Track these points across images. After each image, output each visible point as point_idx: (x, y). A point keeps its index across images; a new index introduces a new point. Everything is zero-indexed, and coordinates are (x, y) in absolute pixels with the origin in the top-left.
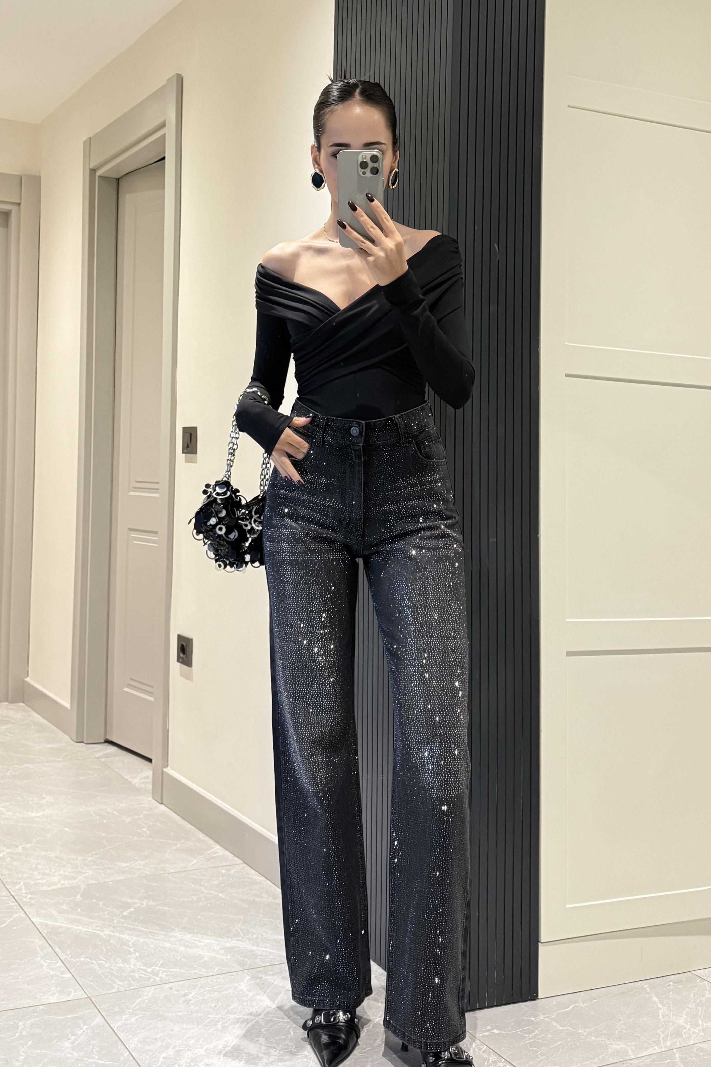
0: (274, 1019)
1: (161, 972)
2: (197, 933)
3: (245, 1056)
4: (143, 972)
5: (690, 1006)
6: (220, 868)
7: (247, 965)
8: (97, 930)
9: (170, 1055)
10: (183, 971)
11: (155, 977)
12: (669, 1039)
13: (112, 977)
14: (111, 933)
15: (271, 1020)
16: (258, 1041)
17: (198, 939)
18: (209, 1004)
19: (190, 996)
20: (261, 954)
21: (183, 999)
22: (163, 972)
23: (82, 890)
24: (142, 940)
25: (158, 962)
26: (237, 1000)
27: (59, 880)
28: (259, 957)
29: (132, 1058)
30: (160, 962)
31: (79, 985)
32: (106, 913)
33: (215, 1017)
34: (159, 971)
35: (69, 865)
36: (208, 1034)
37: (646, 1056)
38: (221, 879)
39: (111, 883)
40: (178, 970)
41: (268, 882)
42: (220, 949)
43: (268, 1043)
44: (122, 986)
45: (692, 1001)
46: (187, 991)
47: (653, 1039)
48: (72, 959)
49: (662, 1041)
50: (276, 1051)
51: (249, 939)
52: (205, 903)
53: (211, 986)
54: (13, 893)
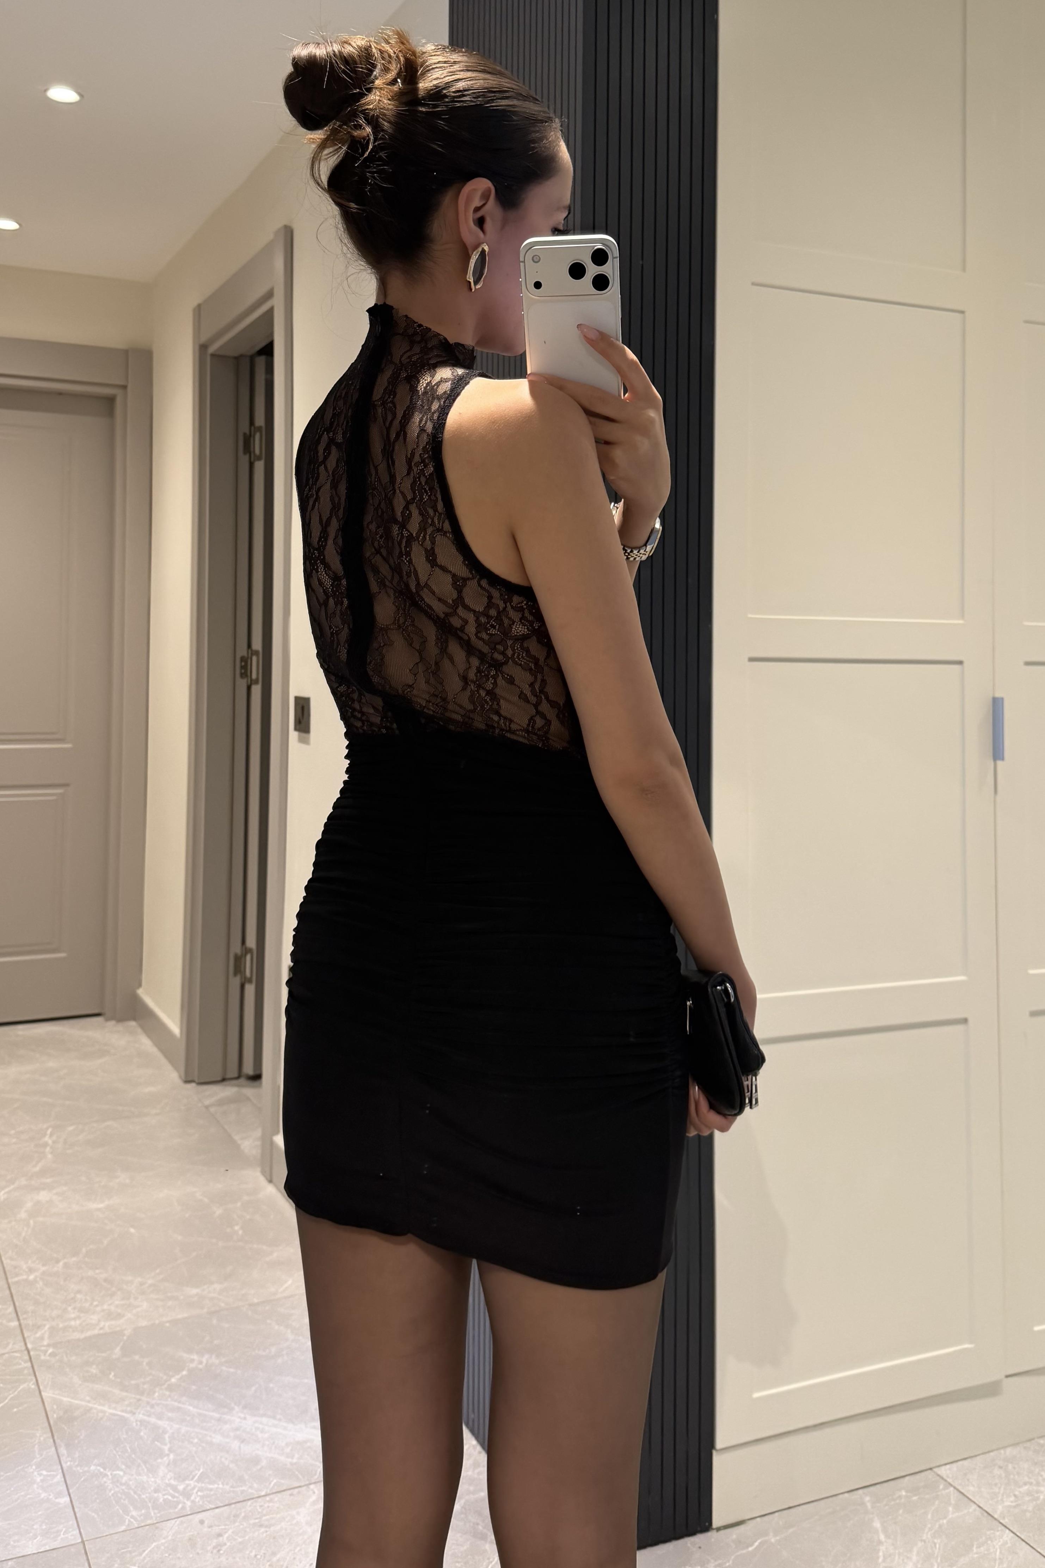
1: (196, 1490)
2: (262, 1415)
4: (171, 1491)
8: (126, 1411)
10: (227, 1487)
11: (185, 1501)
13: (126, 1502)
14: (146, 1418)
17: (261, 1426)
18: (248, 1552)
19: (226, 1536)
21: (215, 1542)
22: (199, 1490)
23: (125, 1338)
24: (184, 1429)
25: (197, 1472)
27: (99, 1321)
30: (199, 1470)
31: (76, 1518)
32: (148, 1379)
34: (194, 1488)
35: (119, 1293)
39: (168, 1325)
40: (221, 1486)
44: (135, 1521)
45: (928, 1526)
46: (223, 1527)
48: (79, 1468)
53: (258, 1516)
54: (30, 1346)
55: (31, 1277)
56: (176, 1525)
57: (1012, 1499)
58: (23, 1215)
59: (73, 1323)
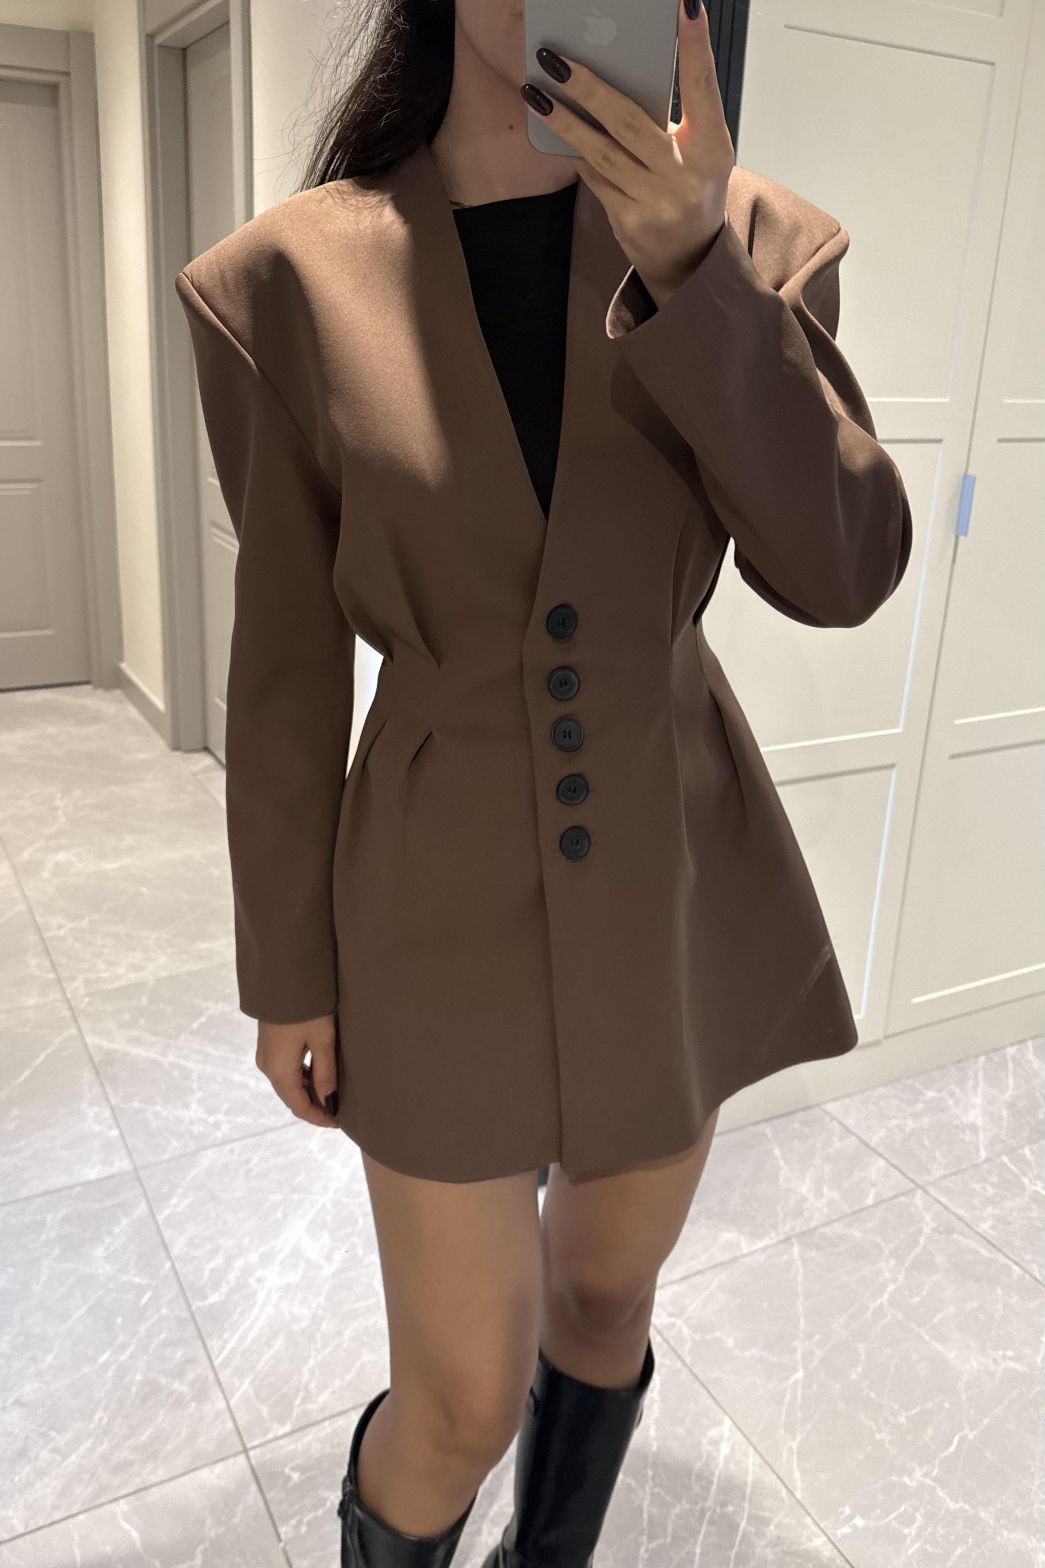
3: (304, 1263)
4: (204, 1124)
5: (816, 1163)
8: (159, 1055)
9: (219, 1263)
10: (250, 1121)
11: (217, 1132)
12: (788, 1220)
13: (167, 1134)
14: (175, 1060)
16: (321, 1236)
18: (272, 1177)
19: (253, 1163)
21: (245, 1168)
22: (227, 1122)
23: (150, 988)
24: (208, 1070)
25: (223, 1107)
26: (306, 1167)
27: (126, 973)
29: (174, 1273)
30: (225, 1105)
31: (127, 1148)
32: (173, 1025)
33: (276, 1199)
34: (222, 1121)
35: (139, 947)
36: (266, 1227)
39: (185, 976)
40: (244, 1119)
43: (332, 1240)
45: (818, 1154)
46: (249, 1155)
47: (771, 1221)
48: (125, 1104)
50: (340, 1254)
54: (69, 996)
55: (62, 932)
57: (885, 1131)
58: (46, 874)
59: (104, 975)
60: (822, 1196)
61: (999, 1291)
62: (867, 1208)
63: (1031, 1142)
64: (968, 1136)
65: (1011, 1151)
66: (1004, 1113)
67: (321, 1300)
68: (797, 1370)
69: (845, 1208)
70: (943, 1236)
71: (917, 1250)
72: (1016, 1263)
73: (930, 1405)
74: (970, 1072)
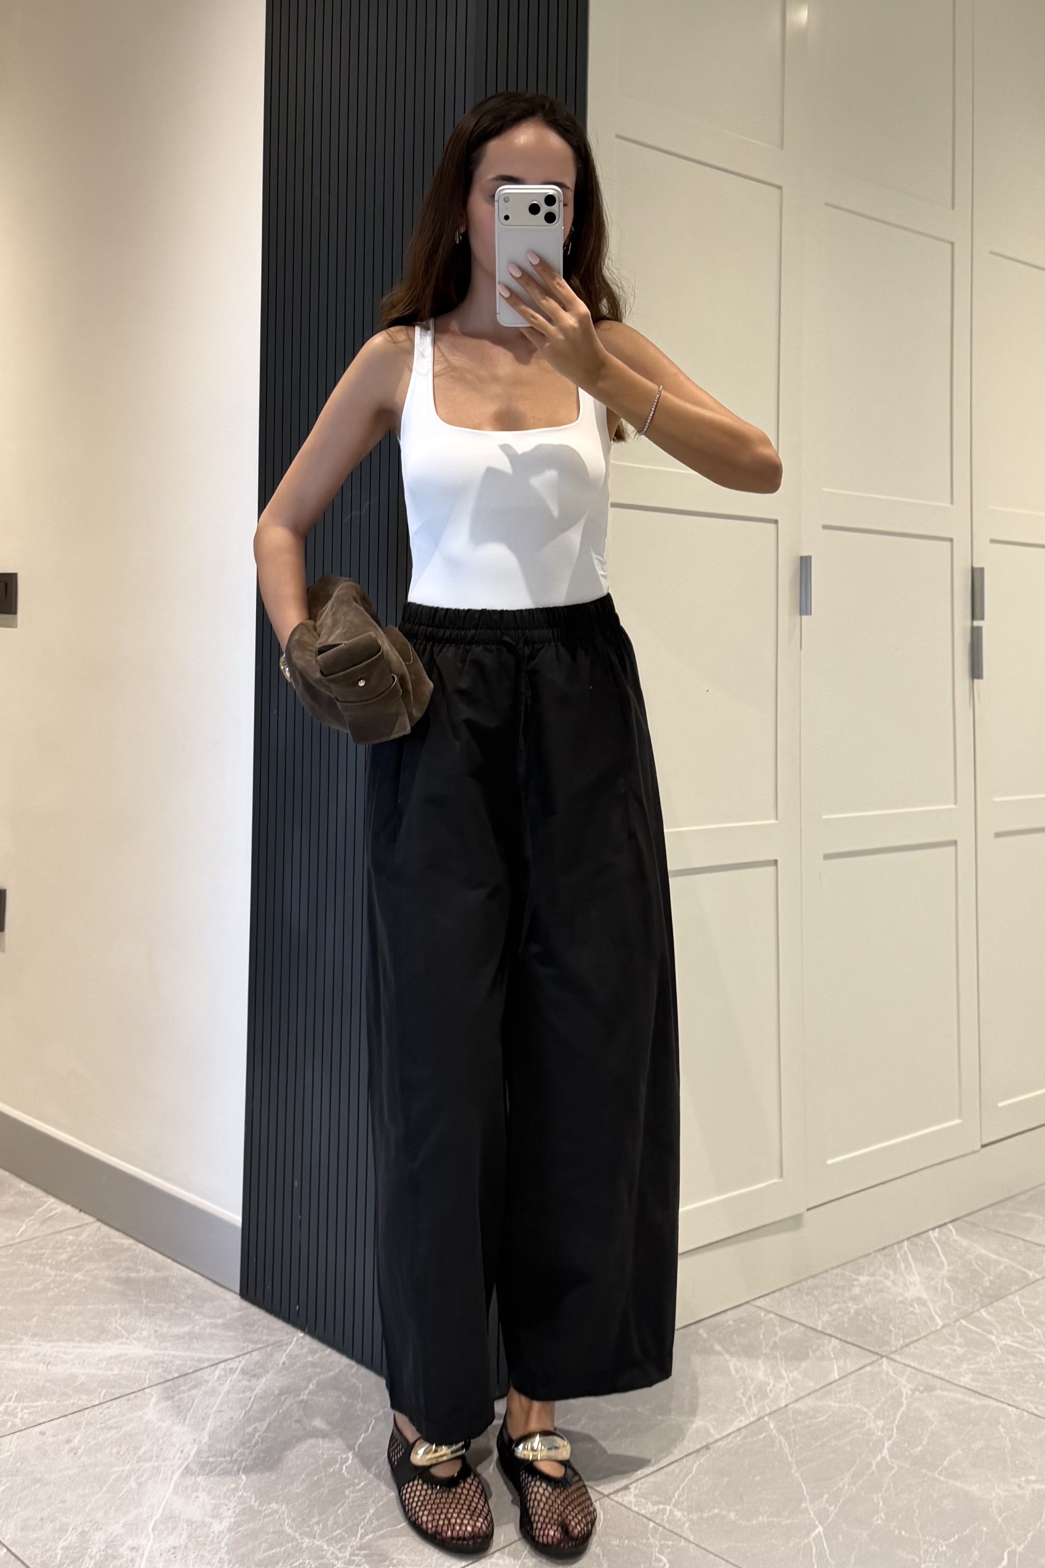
0: (211, 1460)
1: (19, 1410)
2: (59, 1341)
3: (185, 1525)
5: (764, 1351)
6: (64, 1233)
7: (145, 1381)
9: (71, 1540)
10: (53, 1403)
11: (12, 1418)
12: (754, 1403)
15: (208, 1462)
16: (197, 1497)
17: (61, 1349)
18: (108, 1450)
19: (76, 1441)
20: (161, 1359)
21: (66, 1447)
22: (22, 1410)
26: (148, 1437)
28: (161, 1365)
29: (13, 1558)
30: (13, 1393)
33: (123, 1471)
34: (16, 1408)
36: (120, 1498)
37: (733, 1432)
38: (69, 1249)
40: (45, 1402)
41: (141, 1246)
42: (99, 1360)
43: (213, 1498)
45: (764, 1343)
46: (67, 1435)
47: (735, 1407)
49: (746, 1408)
50: (229, 1509)
51: (138, 1339)
52: (57, 1291)
53: (102, 1421)
56: (14, 1439)
57: (827, 1315)
60: (783, 1378)
61: (1002, 1430)
62: (835, 1381)
63: (983, 1306)
64: (917, 1309)
65: (967, 1316)
66: (947, 1286)
67: (222, 1554)
68: (817, 1527)
69: (812, 1384)
70: (926, 1394)
71: (904, 1408)
72: (1009, 1405)
73: (968, 1531)
74: (898, 1256)
